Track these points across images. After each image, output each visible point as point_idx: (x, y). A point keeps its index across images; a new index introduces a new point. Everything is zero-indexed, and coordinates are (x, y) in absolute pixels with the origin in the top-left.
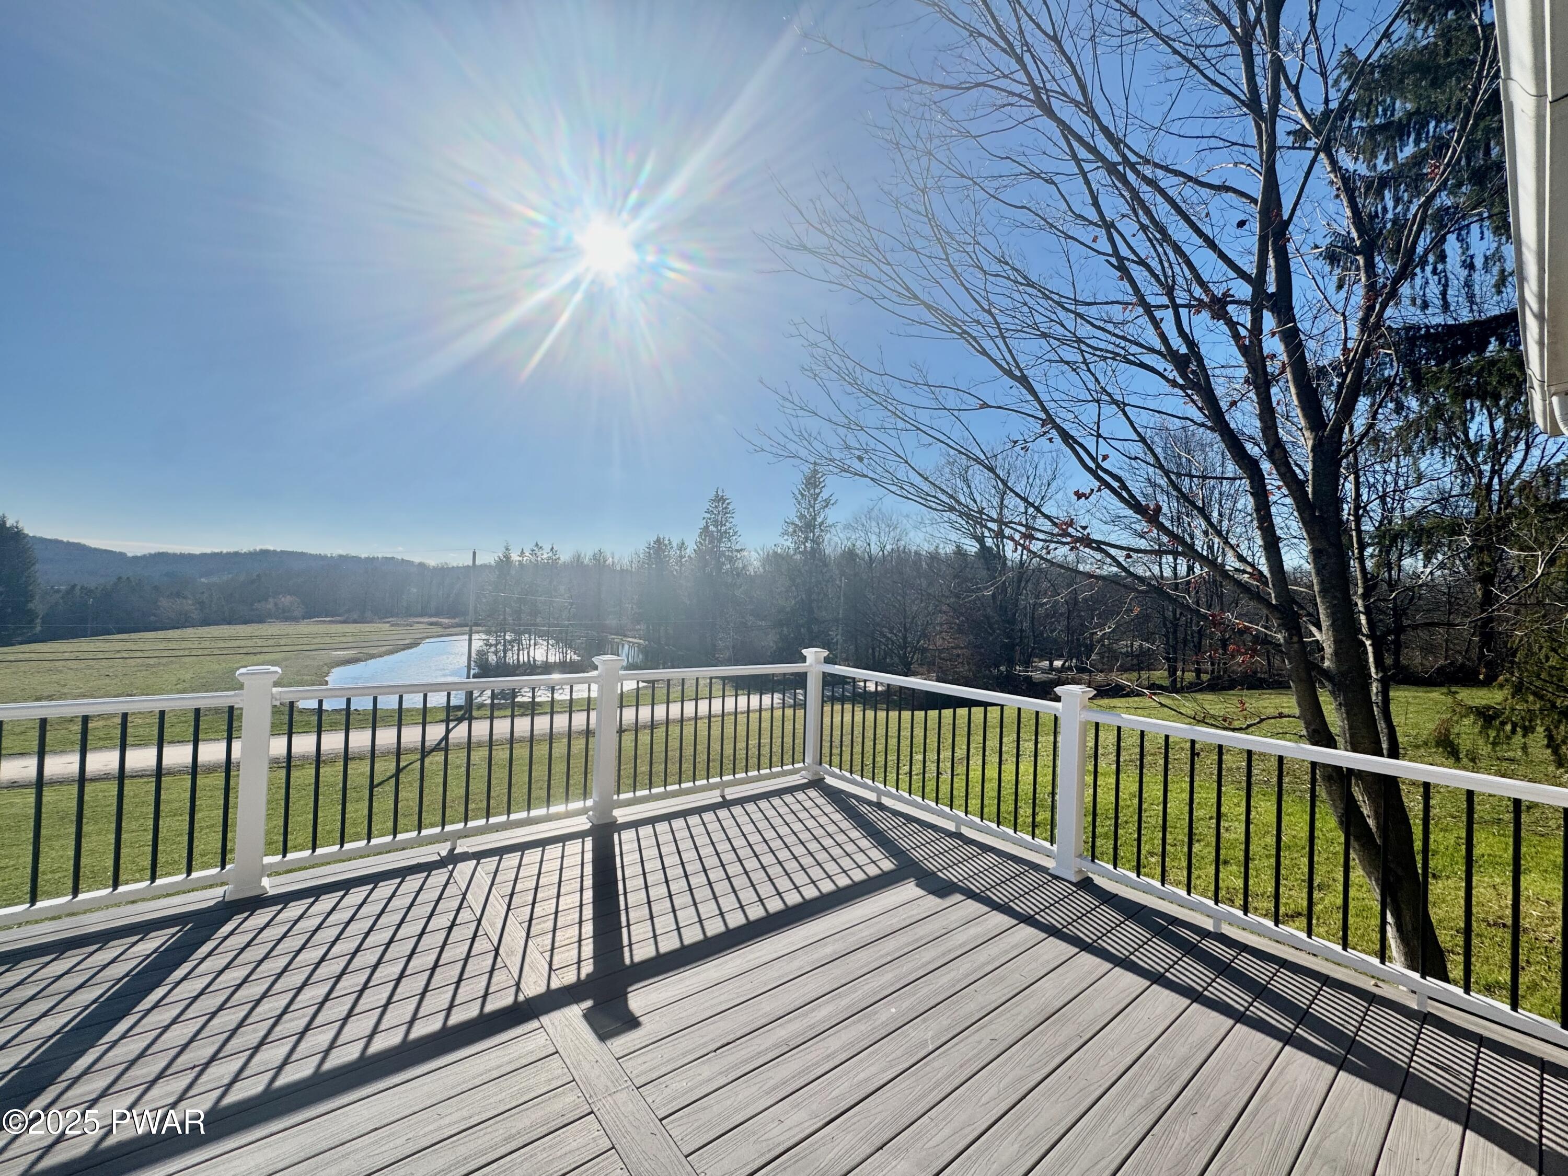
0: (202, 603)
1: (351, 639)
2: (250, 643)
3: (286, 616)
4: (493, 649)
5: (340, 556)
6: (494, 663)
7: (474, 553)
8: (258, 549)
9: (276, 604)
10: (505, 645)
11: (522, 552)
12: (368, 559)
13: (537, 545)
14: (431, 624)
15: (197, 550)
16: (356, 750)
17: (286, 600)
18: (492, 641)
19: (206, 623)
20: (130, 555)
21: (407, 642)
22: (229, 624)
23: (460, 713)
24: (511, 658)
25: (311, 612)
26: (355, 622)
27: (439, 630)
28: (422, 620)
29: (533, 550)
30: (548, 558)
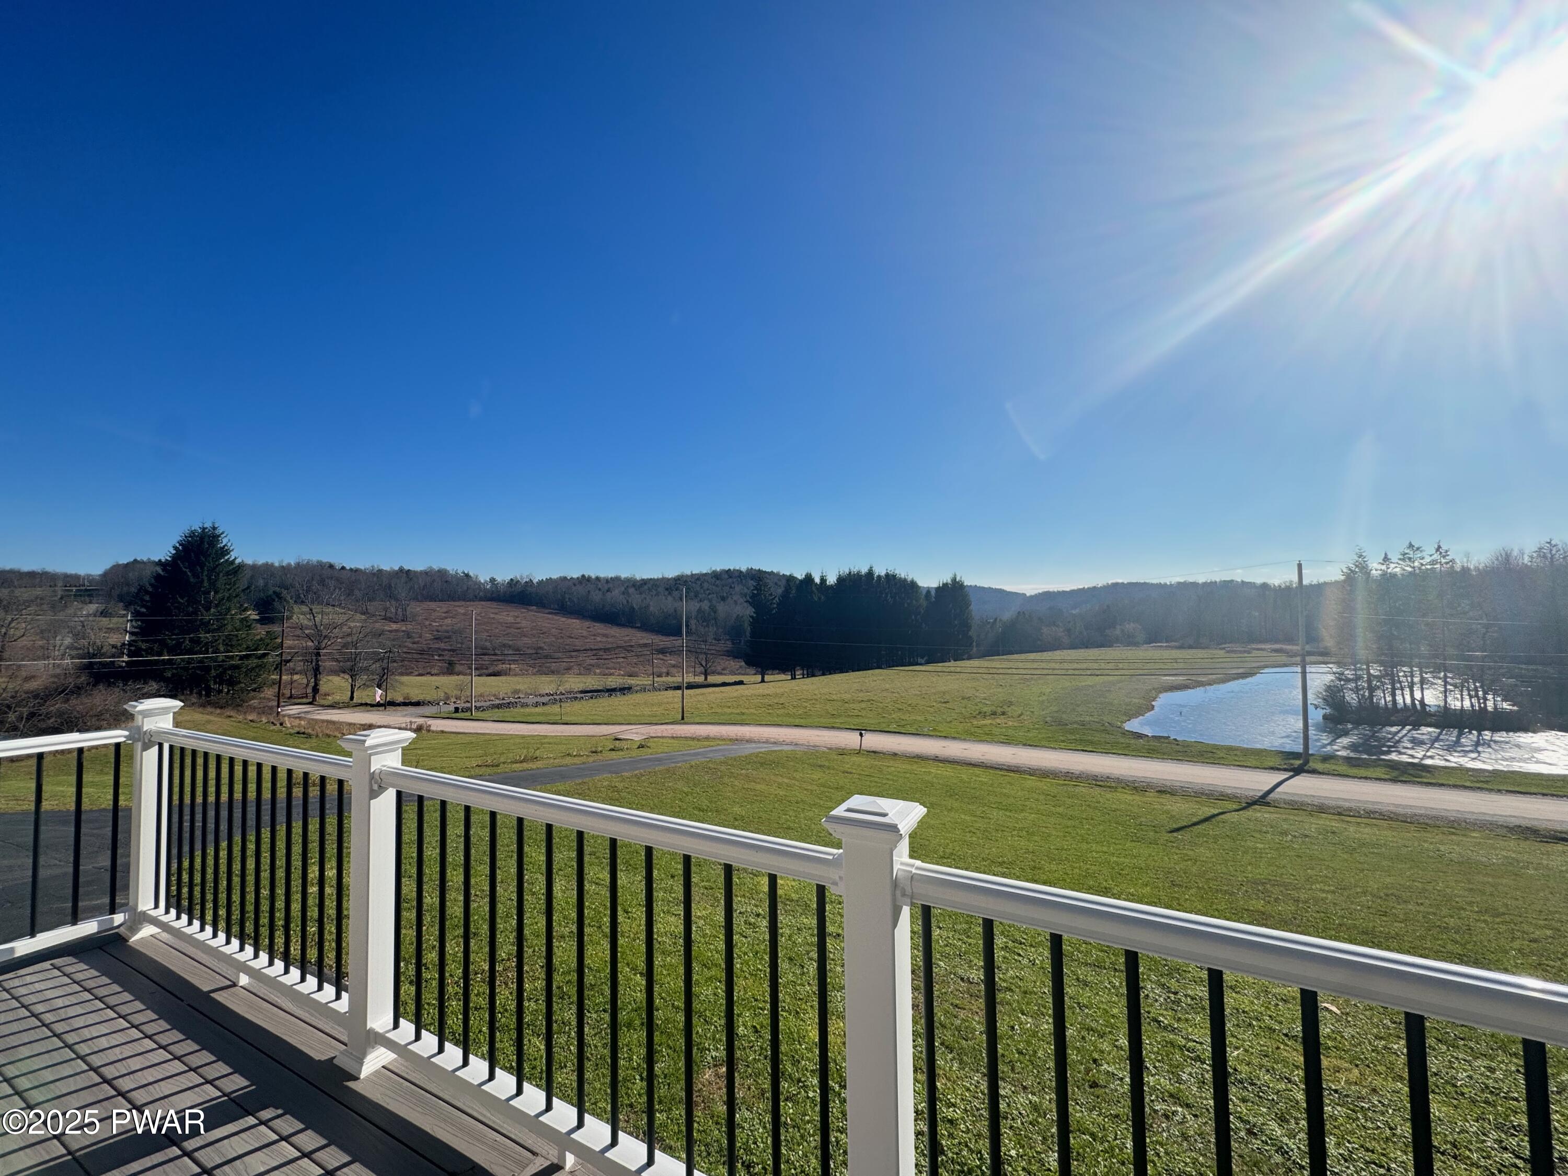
0: (1069, 630)
1: (1181, 665)
2: (1096, 666)
3: (1130, 641)
4: (1352, 685)
5: (1179, 583)
6: (1354, 703)
7: (1300, 566)
8: (1110, 582)
9: (1123, 631)
10: (1369, 681)
11: (1386, 559)
12: (1205, 584)
13: (1411, 546)
14: (1276, 651)
15: (1068, 588)
17: (1131, 627)
18: (1349, 674)
19: (1073, 647)
20: (1028, 595)
21: (1241, 671)
22: (1087, 648)
23: (1297, 763)
24: (1382, 699)
25: (1153, 638)
26: (1190, 647)
27: (1283, 659)
28: (1263, 646)
29: (1405, 554)
30: (1433, 562)
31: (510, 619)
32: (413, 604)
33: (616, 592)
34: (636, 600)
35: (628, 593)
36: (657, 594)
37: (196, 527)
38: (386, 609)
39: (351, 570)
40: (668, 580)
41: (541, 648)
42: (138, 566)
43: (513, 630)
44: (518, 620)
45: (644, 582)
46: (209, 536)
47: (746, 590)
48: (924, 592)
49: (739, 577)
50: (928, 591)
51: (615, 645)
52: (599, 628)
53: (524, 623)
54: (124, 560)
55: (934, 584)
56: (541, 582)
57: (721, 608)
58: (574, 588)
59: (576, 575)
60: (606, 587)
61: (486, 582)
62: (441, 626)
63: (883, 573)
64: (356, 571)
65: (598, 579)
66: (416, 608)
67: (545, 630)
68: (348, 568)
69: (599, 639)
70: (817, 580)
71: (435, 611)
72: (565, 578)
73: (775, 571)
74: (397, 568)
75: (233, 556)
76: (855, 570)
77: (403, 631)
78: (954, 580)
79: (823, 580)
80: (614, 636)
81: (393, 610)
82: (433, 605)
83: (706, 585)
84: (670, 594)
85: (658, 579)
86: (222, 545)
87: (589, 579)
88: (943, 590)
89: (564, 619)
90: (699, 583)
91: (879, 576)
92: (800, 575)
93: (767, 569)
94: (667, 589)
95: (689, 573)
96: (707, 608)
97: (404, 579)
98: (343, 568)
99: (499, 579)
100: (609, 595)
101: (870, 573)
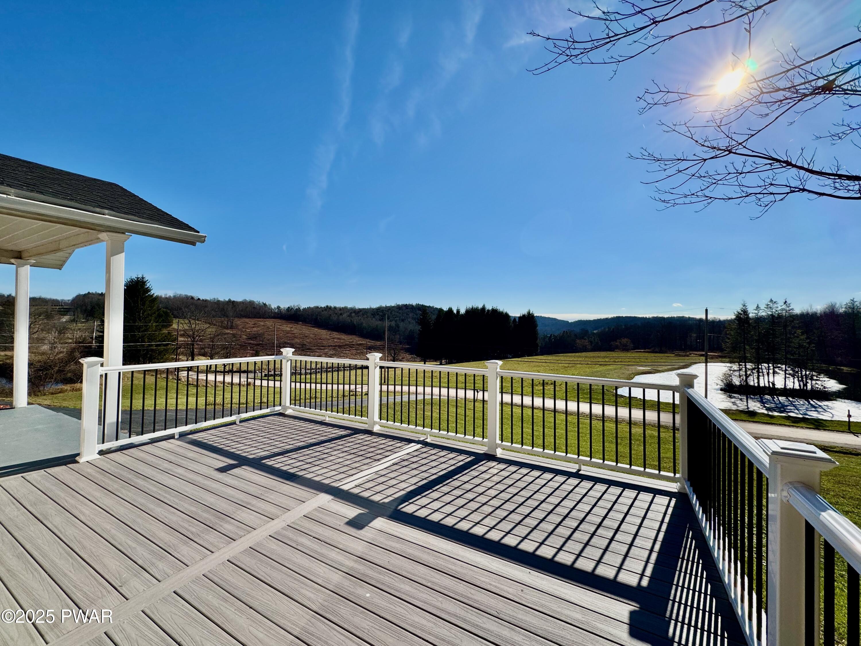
0: (591, 341)
3: (623, 348)
4: (737, 373)
6: (738, 383)
7: (707, 310)
9: (620, 343)
10: (746, 371)
11: (758, 307)
13: (771, 301)
15: (592, 318)
16: (664, 424)
17: (625, 341)
18: (735, 367)
20: (570, 322)
24: (752, 381)
26: (657, 352)
28: (696, 353)
29: (768, 305)
30: (782, 310)
31: (288, 329)
32: (236, 319)
33: (345, 315)
34: (356, 320)
35: (352, 317)
36: (367, 317)
37: (134, 277)
38: (222, 322)
39: (203, 300)
40: (373, 309)
41: (305, 345)
42: (90, 296)
43: (289, 335)
44: (292, 329)
45: (360, 310)
46: (141, 282)
47: (415, 316)
48: (512, 319)
49: (412, 308)
50: (515, 318)
51: (344, 344)
52: (335, 335)
53: (295, 331)
54: (83, 292)
55: (518, 315)
56: (304, 309)
57: (401, 325)
58: (323, 313)
59: (323, 305)
60: (340, 312)
61: (275, 308)
62: (251, 331)
63: (490, 308)
64: (206, 301)
65: (335, 308)
66: (238, 322)
67: (306, 335)
68: (201, 299)
69: (335, 340)
70: (455, 312)
71: (248, 323)
72: (318, 307)
73: (431, 306)
74: (227, 300)
75: (152, 292)
76: (475, 306)
77: (231, 334)
78: (529, 313)
79: (458, 311)
80: (344, 339)
81: (226, 323)
82: (247, 320)
83: (393, 313)
84: (374, 317)
85: (367, 309)
86: (146, 287)
87: (330, 308)
88: (523, 318)
89: (316, 329)
90: (390, 311)
91: (488, 310)
92: (445, 308)
93: (427, 304)
94: (372, 314)
95: (384, 306)
96: (394, 325)
97: (231, 306)
98: (199, 299)
99: (282, 307)
100: (341, 317)
101: (483, 308)
